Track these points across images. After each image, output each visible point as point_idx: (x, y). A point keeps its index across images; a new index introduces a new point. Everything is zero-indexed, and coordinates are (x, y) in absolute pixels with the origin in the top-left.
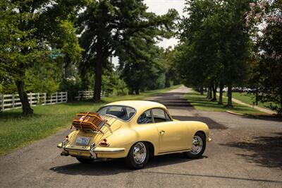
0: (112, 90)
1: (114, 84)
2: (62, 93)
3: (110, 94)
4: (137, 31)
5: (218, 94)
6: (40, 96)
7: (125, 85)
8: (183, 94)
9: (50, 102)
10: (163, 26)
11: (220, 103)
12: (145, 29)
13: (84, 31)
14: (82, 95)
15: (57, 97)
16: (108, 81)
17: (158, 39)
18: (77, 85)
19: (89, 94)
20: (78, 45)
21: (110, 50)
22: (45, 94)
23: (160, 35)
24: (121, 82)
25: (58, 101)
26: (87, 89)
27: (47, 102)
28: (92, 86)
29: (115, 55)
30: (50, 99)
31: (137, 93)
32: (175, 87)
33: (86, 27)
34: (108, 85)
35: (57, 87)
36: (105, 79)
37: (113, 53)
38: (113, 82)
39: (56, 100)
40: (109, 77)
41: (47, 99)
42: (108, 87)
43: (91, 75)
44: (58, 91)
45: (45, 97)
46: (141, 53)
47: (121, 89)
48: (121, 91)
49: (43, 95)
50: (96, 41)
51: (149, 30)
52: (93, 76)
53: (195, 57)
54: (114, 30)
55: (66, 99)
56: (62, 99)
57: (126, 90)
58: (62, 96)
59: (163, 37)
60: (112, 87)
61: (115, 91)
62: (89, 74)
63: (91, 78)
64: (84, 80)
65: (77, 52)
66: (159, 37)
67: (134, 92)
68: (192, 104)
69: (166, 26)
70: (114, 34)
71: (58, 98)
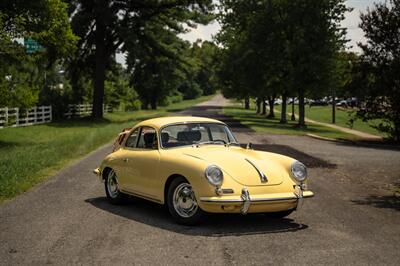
0: (118, 104)
1: (121, 94)
2: (43, 108)
3: (115, 110)
4: (157, 13)
5: (268, 108)
6: (9, 112)
7: (137, 95)
8: (220, 108)
9: (24, 122)
10: (196, 5)
11: (283, 121)
12: (170, 10)
13: (76, 12)
14: (74, 111)
15: (35, 113)
16: (112, 90)
17: (189, 25)
18: (66, 95)
19: (85, 109)
20: (70, 31)
21: (116, 43)
22: (17, 109)
23: (192, 19)
24: (131, 92)
25: (38, 120)
26: (82, 101)
27: (20, 122)
28: (89, 97)
29: (123, 50)
30: (25, 117)
31: (154, 108)
32: (206, 98)
33: (79, 6)
34: (113, 95)
35: (35, 98)
36: (108, 86)
37: (120, 46)
38: (120, 92)
39: (35, 118)
40: (113, 83)
41: (20, 117)
42: (112, 99)
43: (87, 81)
44: (38, 105)
45: (17, 114)
46: (163, 48)
47: (131, 101)
48: (130, 104)
49: (14, 111)
50: (94, 29)
51: (175, 11)
52: (90, 82)
53: (251, 51)
54: (121, 11)
55: (50, 116)
56: (43, 117)
57: (138, 103)
58: (43, 113)
59: (198, 22)
60: (118, 98)
61: (123, 105)
62: (84, 79)
63: (88, 85)
64: (76, 88)
65: (70, 41)
66: (191, 22)
67: (149, 106)
68: (243, 123)
69: (201, 6)
70: (121, 18)
71: (38, 115)
